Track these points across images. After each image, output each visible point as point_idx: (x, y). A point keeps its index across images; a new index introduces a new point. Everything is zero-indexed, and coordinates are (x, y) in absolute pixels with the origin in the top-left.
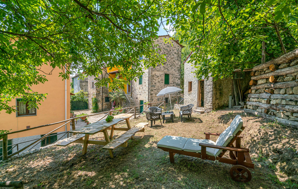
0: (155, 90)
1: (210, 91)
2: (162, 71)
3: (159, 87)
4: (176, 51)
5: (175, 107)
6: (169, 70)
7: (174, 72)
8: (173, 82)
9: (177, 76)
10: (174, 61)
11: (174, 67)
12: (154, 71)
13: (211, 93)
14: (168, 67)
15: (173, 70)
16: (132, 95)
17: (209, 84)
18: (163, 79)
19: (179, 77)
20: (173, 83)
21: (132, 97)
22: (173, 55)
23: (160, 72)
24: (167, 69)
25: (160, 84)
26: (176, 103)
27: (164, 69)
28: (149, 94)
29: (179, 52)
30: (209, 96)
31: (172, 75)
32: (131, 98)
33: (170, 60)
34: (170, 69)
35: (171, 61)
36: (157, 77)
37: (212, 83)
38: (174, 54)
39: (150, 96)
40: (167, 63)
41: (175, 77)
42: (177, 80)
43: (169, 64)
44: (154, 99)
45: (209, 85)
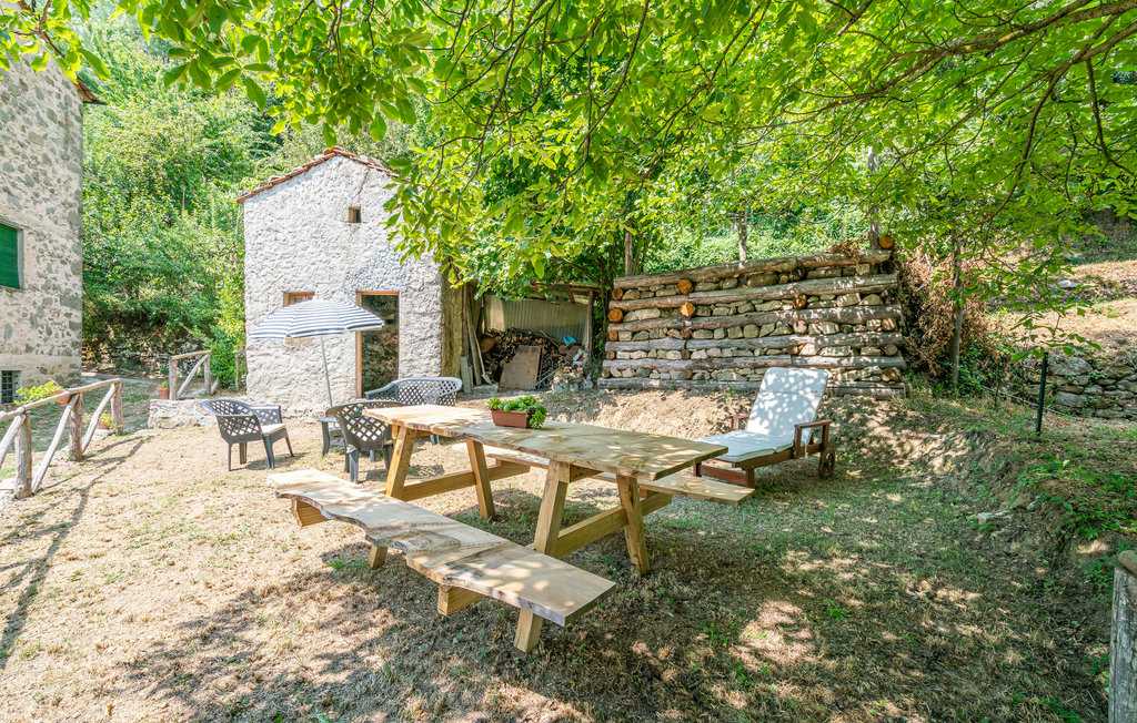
1: (431, 337)
4: (54, 104)
6: (22, 202)
7: (47, 222)
8: (43, 281)
9: (67, 254)
10: (47, 160)
11: (47, 194)
13: (436, 341)
14: (14, 185)
15: (42, 208)
17: (422, 310)
19: (76, 258)
20: (46, 288)
22: (42, 123)
29: (72, 119)
30: (426, 353)
31: (40, 236)
33: (21, 145)
34: (24, 196)
35: (28, 152)
37: (438, 308)
38: (44, 116)
41: (52, 255)
42: (67, 276)
45: (423, 314)
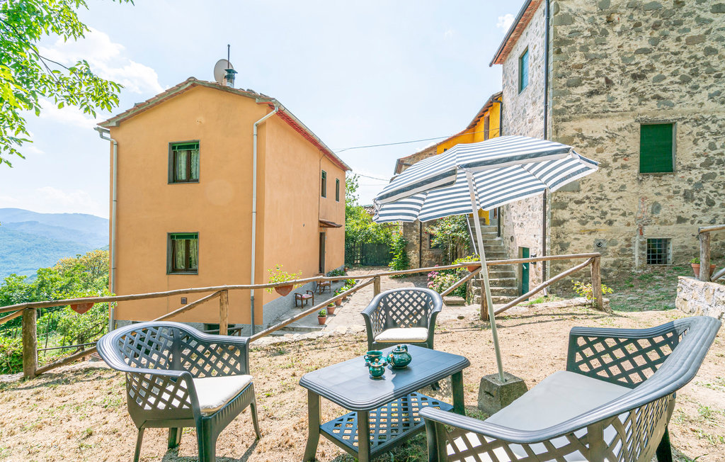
0: (579, 202)
2: (623, 114)
3: (601, 187)
5: (681, 295)
6: (675, 101)
7: (710, 106)
8: (703, 160)
10: (710, 52)
12: (570, 119)
14: (665, 90)
15: (702, 96)
16: (501, 227)
18: (629, 151)
20: (706, 165)
21: (499, 235)
22: (704, 22)
23: (608, 121)
24: (658, 97)
25: (609, 175)
26: (690, 272)
27: (636, 100)
28: (548, 221)
31: (699, 121)
32: (498, 239)
33: (675, 54)
34: (677, 95)
35: (685, 56)
36: (591, 145)
38: (706, 15)
39: (549, 231)
40: (653, 69)
41: (716, 133)
43: (674, 74)
44: (575, 243)
